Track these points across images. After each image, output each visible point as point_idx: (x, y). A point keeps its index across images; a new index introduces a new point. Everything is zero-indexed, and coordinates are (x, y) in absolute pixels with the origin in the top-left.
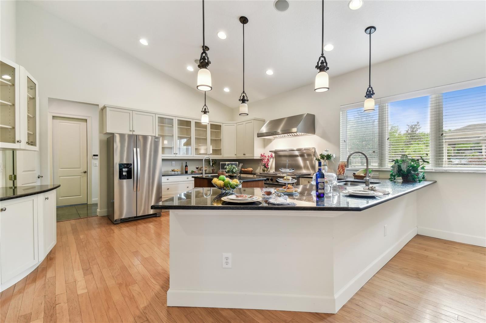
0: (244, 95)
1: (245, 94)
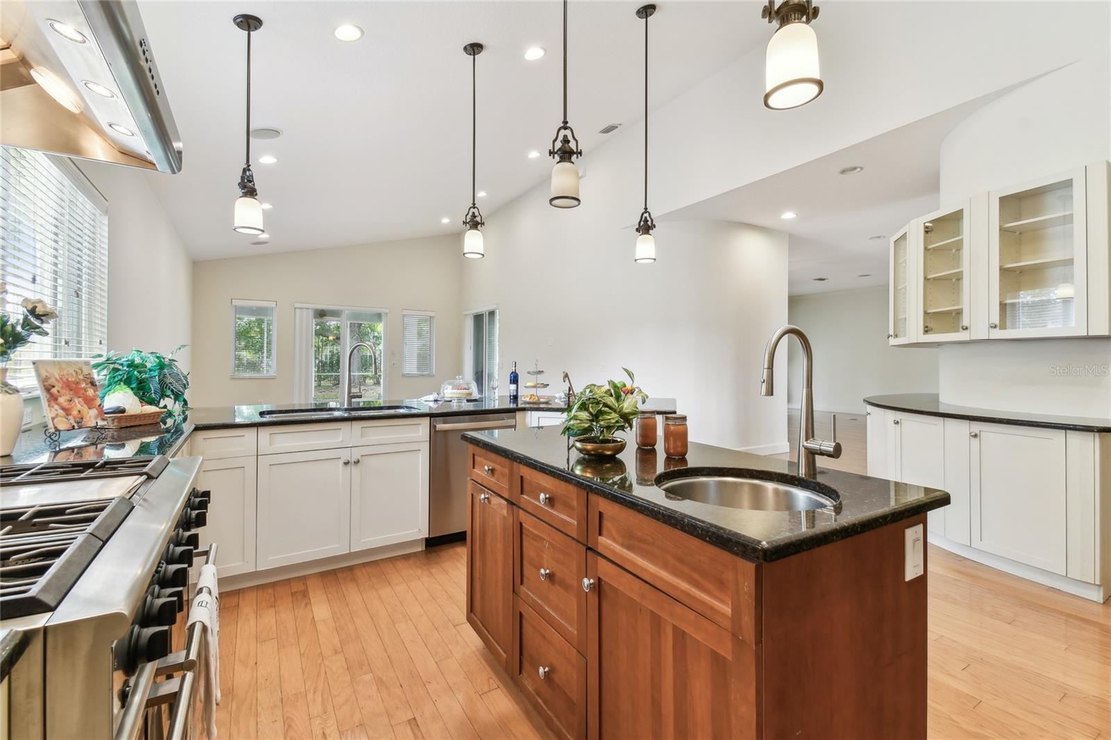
0: (565, 136)
1: (568, 132)
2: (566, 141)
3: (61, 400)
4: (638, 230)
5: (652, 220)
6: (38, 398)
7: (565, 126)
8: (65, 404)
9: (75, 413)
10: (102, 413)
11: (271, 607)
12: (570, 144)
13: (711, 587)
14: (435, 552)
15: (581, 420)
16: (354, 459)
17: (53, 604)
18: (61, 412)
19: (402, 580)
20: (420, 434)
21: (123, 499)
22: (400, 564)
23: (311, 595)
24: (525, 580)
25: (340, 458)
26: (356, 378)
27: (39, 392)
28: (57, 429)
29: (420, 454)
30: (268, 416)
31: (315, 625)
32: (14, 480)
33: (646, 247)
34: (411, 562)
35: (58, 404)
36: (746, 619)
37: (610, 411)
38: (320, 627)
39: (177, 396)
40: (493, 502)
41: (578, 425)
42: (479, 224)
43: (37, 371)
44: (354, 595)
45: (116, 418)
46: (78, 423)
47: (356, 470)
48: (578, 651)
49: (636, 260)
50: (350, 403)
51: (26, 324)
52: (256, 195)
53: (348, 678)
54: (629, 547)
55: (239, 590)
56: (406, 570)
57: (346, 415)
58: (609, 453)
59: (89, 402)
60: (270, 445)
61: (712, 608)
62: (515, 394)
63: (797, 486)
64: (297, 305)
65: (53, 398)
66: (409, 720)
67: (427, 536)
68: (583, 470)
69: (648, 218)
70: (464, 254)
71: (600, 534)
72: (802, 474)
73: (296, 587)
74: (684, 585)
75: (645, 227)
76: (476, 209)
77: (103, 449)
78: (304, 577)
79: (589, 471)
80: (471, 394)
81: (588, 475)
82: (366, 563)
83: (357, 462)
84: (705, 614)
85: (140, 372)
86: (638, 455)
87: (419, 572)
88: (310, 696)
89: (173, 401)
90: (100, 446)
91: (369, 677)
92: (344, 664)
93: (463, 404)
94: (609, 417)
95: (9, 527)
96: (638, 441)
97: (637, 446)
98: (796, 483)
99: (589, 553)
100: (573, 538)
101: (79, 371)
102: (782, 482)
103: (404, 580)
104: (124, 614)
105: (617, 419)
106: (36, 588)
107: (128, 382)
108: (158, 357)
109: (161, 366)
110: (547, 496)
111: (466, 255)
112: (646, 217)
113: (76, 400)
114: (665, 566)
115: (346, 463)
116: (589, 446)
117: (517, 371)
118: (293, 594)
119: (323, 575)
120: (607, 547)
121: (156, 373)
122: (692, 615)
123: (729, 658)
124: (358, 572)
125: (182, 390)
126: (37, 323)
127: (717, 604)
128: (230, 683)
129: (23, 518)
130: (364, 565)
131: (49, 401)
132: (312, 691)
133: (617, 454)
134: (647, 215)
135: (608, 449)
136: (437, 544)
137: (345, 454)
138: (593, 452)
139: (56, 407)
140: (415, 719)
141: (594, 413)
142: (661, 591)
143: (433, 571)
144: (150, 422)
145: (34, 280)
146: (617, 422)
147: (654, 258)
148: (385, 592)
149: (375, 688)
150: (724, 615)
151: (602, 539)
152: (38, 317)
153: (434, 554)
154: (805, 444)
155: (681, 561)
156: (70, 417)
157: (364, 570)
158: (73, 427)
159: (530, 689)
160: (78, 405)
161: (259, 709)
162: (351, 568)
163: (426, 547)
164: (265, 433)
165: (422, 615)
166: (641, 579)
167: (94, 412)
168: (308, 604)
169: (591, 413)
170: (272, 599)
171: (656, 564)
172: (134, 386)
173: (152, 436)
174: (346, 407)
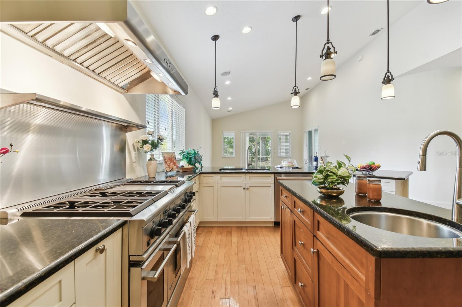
2: (329, 49)
3: (168, 163)
4: (383, 83)
5: (392, 76)
6: (163, 163)
7: (328, 42)
8: (169, 164)
9: (171, 167)
10: (177, 167)
11: (220, 234)
12: (330, 50)
13: (358, 265)
14: (277, 228)
15: (319, 178)
16: (247, 187)
17: (133, 215)
18: (168, 166)
19: (262, 235)
20: (271, 180)
21: (166, 191)
22: (263, 229)
23: (232, 233)
24: (296, 245)
25: (242, 187)
26: (264, 158)
27: (163, 161)
28: (167, 171)
29: (271, 188)
30: (222, 170)
31: (231, 243)
32: (149, 184)
33: (388, 91)
34: (267, 229)
35: (167, 164)
36: (371, 285)
37: (334, 175)
38: (233, 244)
39: (199, 163)
40: (286, 210)
41: (317, 181)
42: (298, 93)
43: (163, 155)
44: (245, 236)
45: (182, 169)
46: (172, 170)
47: (247, 191)
48: (312, 280)
49: (381, 98)
50: (248, 167)
51: (158, 142)
52: (218, 96)
53: (237, 264)
54: (328, 238)
55: (213, 226)
56: (265, 232)
57: (247, 171)
58: (335, 195)
59: (174, 164)
60: (221, 180)
61: (357, 275)
62: (316, 166)
63: (448, 225)
64: (241, 132)
65: (166, 162)
66: (253, 286)
67: (274, 221)
68: (321, 202)
69: (390, 76)
70: (291, 107)
71: (318, 230)
72: (455, 219)
73: (229, 229)
74: (347, 261)
75: (388, 80)
76: (297, 87)
77: (178, 177)
78: (232, 227)
79: (324, 202)
80: (293, 165)
81: (323, 204)
82: (252, 226)
83: (248, 189)
84: (355, 277)
85: (190, 155)
86: (356, 197)
87: (270, 234)
88: (225, 266)
89: (198, 164)
90: (177, 177)
91: (244, 266)
92: (237, 259)
93: (291, 169)
94: (332, 178)
95: (139, 195)
96: (356, 191)
97: (356, 194)
98: (448, 223)
99: (315, 238)
100: (310, 230)
101: (172, 155)
102: (438, 222)
103: (263, 235)
104: (145, 220)
105: (336, 179)
106: (131, 210)
107: (187, 158)
108: (194, 151)
109: (195, 153)
110: (302, 210)
111: (292, 107)
112: (388, 75)
113: (171, 163)
114: (341, 250)
115: (244, 189)
116: (324, 191)
117: (317, 156)
118: (227, 231)
119: (238, 227)
120: (320, 236)
121: (193, 156)
122: (350, 277)
123: (364, 302)
124: (249, 229)
125: (200, 161)
126: (160, 142)
127: (360, 274)
128: (204, 255)
129: (143, 193)
130: (251, 227)
131: (165, 163)
132: (225, 265)
133: (339, 195)
134: (389, 74)
135: (334, 193)
136: (277, 224)
137: (244, 186)
138: (326, 194)
139: (167, 165)
140: (255, 286)
141: (324, 175)
142: (339, 262)
143: (275, 235)
144: (190, 170)
145: (165, 130)
146: (337, 180)
147: (394, 96)
148: (256, 238)
149: (245, 271)
150: (362, 280)
151: (318, 232)
152: (160, 140)
153: (277, 229)
154: (457, 201)
155: (347, 250)
156: (170, 168)
157: (250, 228)
158: (170, 171)
159: (298, 291)
160: (172, 164)
161: (210, 265)
162: (246, 227)
163: (274, 225)
164: (219, 176)
165: (267, 250)
166: (332, 254)
167: (175, 167)
168: (231, 236)
169: (323, 175)
170: (221, 232)
171: (337, 249)
172: (188, 159)
173: (191, 174)
174: (247, 168)
